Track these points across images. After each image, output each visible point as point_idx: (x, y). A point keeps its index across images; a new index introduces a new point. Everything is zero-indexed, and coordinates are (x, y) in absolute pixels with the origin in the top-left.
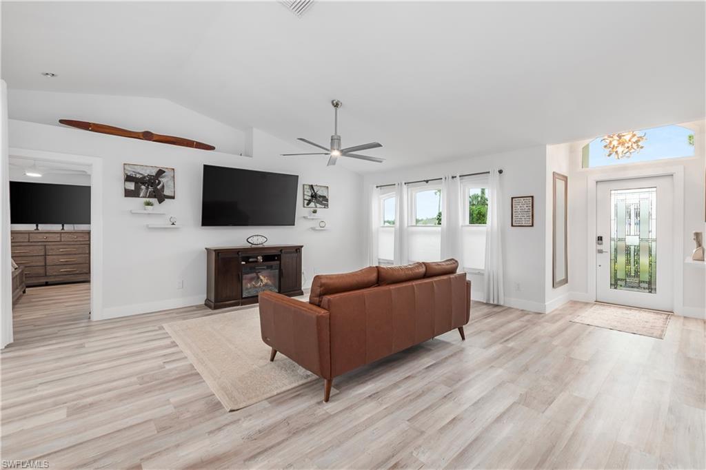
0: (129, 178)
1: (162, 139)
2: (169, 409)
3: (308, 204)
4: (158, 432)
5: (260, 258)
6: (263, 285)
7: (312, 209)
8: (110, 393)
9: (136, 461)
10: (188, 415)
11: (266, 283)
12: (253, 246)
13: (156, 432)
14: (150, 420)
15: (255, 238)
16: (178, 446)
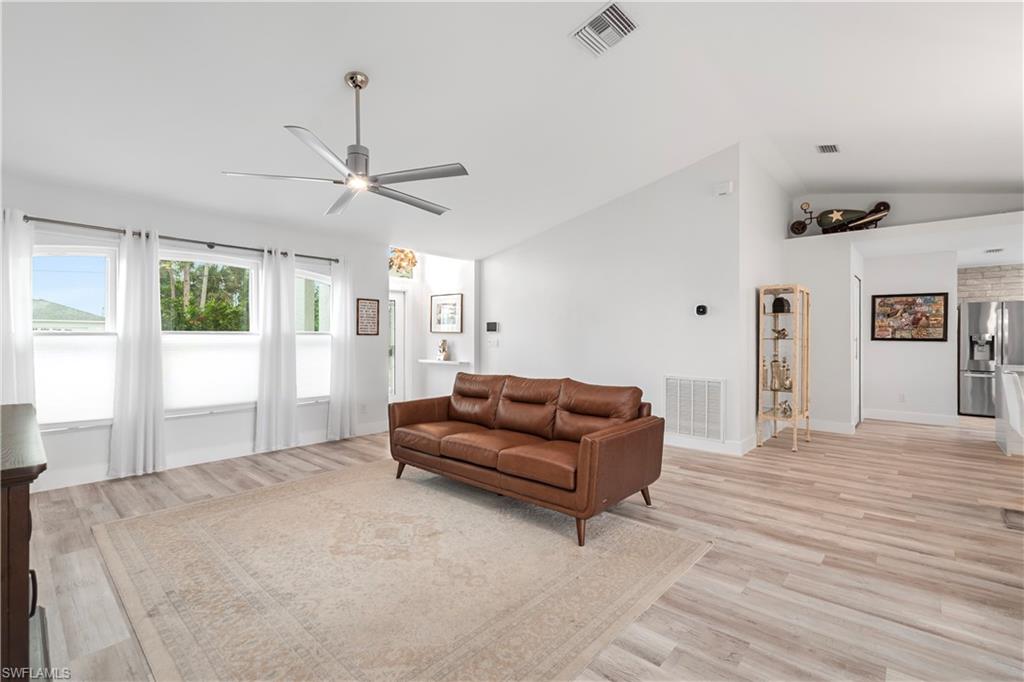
2: (755, 584)
4: (787, 573)
8: (803, 668)
9: (823, 567)
10: (746, 567)
13: (790, 575)
14: (783, 587)
16: (783, 556)
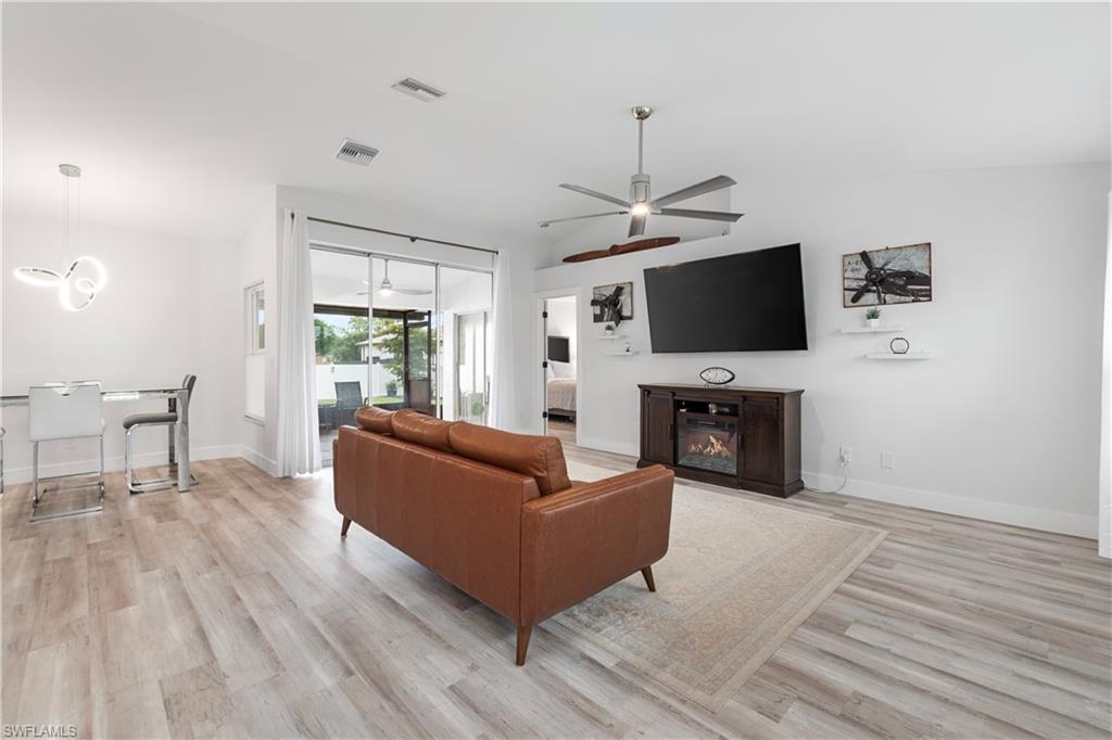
0: (594, 303)
1: (626, 249)
3: (855, 300)
5: (713, 409)
6: (715, 453)
7: (865, 310)
11: (720, 453)
12: (711, 386)
15: (713, 372)
